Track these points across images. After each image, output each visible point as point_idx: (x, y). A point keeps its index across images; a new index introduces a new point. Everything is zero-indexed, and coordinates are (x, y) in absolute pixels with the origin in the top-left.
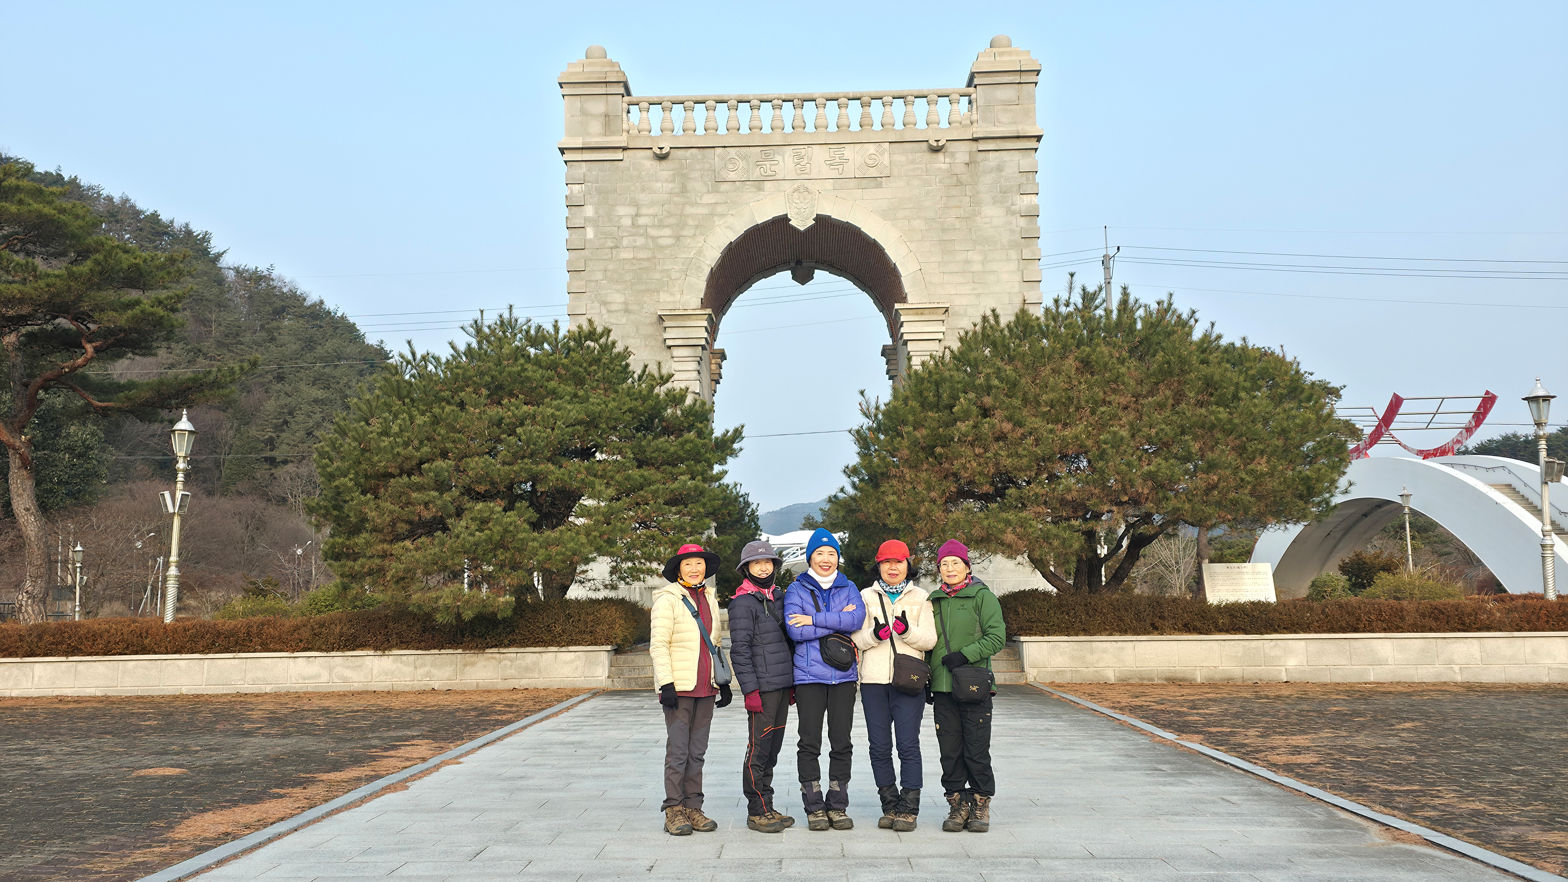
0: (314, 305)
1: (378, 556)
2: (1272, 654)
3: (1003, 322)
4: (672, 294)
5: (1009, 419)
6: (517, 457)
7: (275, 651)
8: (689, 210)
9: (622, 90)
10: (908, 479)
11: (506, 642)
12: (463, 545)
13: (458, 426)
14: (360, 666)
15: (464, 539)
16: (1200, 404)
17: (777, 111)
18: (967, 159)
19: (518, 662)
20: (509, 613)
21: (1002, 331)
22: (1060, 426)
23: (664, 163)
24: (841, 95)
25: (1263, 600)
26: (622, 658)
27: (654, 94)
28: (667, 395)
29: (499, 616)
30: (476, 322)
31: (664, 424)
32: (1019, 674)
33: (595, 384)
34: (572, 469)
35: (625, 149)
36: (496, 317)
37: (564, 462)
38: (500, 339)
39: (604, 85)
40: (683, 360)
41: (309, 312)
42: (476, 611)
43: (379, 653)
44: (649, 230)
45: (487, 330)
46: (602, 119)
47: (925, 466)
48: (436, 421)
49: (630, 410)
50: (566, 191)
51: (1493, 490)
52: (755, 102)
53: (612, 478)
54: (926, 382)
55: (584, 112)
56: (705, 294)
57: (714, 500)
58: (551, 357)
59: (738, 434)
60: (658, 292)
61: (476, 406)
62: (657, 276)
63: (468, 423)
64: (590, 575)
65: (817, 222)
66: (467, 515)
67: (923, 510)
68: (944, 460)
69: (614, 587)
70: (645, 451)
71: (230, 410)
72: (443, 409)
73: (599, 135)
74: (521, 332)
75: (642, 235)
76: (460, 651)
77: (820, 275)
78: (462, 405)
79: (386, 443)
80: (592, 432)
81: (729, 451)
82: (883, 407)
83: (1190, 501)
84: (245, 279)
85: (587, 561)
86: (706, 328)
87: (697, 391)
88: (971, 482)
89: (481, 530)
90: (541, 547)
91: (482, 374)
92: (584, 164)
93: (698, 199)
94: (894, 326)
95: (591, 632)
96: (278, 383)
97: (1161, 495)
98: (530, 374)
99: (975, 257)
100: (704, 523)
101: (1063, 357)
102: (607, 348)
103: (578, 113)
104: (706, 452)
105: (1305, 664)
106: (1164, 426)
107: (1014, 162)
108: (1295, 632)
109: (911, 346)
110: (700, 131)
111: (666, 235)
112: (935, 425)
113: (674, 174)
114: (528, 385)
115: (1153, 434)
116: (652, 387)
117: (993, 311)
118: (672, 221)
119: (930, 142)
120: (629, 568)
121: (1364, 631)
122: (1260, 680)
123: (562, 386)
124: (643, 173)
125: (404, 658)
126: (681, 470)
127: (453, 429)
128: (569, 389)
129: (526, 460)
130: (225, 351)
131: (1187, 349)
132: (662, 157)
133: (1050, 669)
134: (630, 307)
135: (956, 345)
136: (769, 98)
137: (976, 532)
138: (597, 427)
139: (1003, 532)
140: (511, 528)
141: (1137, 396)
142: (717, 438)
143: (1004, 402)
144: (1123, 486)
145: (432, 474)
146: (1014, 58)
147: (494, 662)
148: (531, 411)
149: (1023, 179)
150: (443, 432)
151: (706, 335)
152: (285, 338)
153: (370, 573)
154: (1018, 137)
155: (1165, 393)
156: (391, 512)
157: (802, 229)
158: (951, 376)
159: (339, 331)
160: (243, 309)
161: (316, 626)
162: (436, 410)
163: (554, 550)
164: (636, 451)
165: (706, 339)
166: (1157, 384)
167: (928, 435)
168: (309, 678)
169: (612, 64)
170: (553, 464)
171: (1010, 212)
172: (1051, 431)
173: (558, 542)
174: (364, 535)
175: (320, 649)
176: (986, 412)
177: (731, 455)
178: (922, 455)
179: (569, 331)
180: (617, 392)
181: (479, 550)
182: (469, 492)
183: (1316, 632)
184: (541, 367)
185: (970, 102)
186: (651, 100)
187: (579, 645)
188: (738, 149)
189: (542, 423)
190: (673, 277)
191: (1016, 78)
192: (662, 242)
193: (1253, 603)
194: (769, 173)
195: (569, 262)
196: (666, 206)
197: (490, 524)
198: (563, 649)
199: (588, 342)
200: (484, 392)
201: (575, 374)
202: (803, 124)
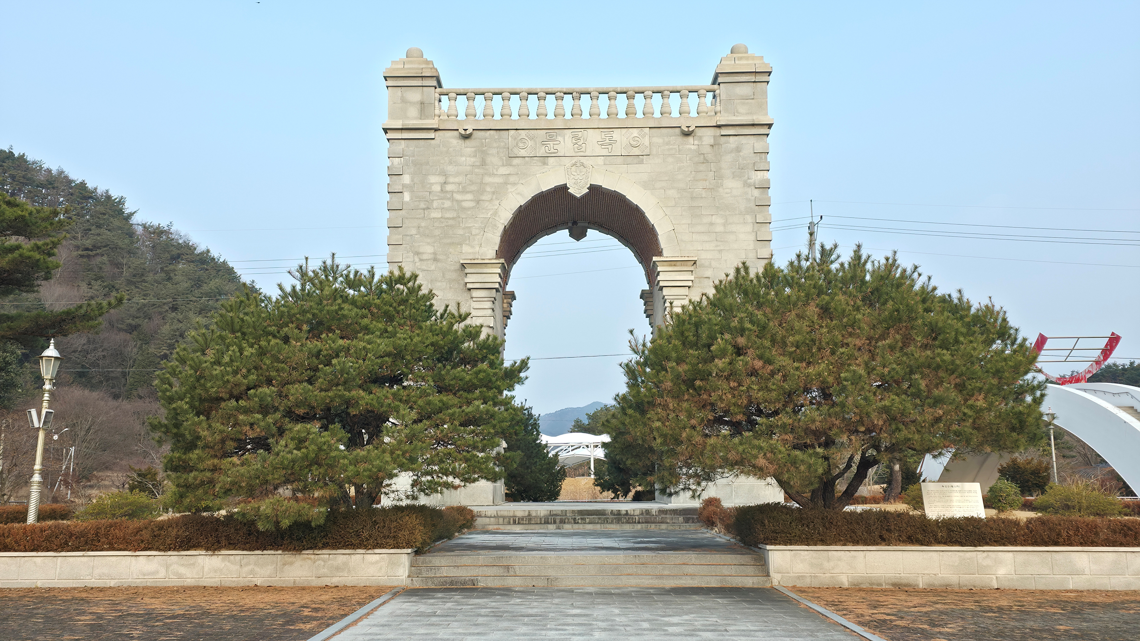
0: (202, 253)
1: (209, 470)
2: (985, 564)
3: (752, 275)
4: (473, 247)
5: (760, 357)
6: (333, 384)
7: (120, 550)
8: (488, 179)
9: (435, 83)
10: (671, 408)
11: (320, 545)
12: (282, 462)
13: (281, 357)
14: (193, 564)
15: (283, 456)
16: (925, 347)
17: (560, 101)
18: (712, 141)
19: (330, 562)
20: (322, 521)
21: (751, 281)
22: (804, 364)
23: (468, 142)
24: (611, 90)
25: (975, 516)
26: (421, 558)
27: (461, 86)
28: (464, 331)
29: (313, 524)
30: (301, 267)
31: (461, 356)
32: (765, 579)
33: (402, 321)
34: (380, 395)
35: (436, 130)
36: (320, 264)
37: (375, 389)
38: (321, 282)
39: (420, 79)
40: (480, 300)
41: (198, 258)
42: (292, 519)
43: (210, 553)
44: (455, 195)
45: (311, 274)
46: (418, 106)
47: (686, 397)
48: (262, 353)
49: (432, 344)
50: (388, 162)
51: (1121, 411)
52: (542, 94)
53: (415, 402)
54: (686, 323)
55: (404, 100)
56: (500, 247)
57: (503, 422)
58: (366, 298)
59: (524, 365)
60: (461, 245)
61: (297, 340)
62: (461, 232)
63: (291, 355)
64: (394, 487)
65: (590, 191)
66: (288, 435)
67: (684, 435)
68: (703, 392)
69: (414, 498)
70: (444, 379)
71: (135, 333)
72: (269, 342)
73: (416, 118)
74: (342, 276)
75: (449, 199)
76: (280, 552)
77: (592, 233)
78: (286, 340)
79: (217, 372)
80: (399, 362)
81: (516, 380)
82: (649, 345)
83: (919, 432)
84: (150, 233)
85: (391, 476)
86: (499, 274)
87: (492, 325)
88: (727, 412)
89: (298, 449)
90: (351, 464)
91: (304, 312)
92: (403, 141)
93: (495, 171)
94: (651, 275)
95: (394, 537)
96: (173, 312)
97: (894, 427)
98: (346, 312)
99: (718, 220)
100: (494, 442)
101: (806, 304)
102: (414, 291)
103: (399, 102)
104: (497, 380)
105: (1013, 573)
106: (895, 366)
107: (750, 145)
108: (1004, 545)
109: (665, 291)
110: (497, 117)
111: (468, 199)
112: (694, 361)
113: (476, 151)
114: (344, 321)
115: (886, 373)
116: (452, 325)
117: (744, 263)
118: (474, 188)
119: (682, 128)
120: (428, 481)
121: (1063, 545)
122: (975, 587)
123: (374, 322)
124: (451, 149)
125: (232, 557)
126: (475, 396)
127: (278, 360)
128: (380, 325)
129: (340, 388)
130: (133, 287)
131: (913, 299)
132: (466, 137)
133: (792, 575)
134: (438, 257)
135: (711, 292)
136: (553, 92)
137: (732, 456)
138: (403, 358)
139: (756, 457)
140: (325, 447)
141: (870, 339)
142: (506, 369)
143: (756, 342)
144: (861, 418)
145: (256, 399)
146: (750, 62)
147: (309, 562)
148: (346, 345)
149: (757, 158)
150: (268, 362)
151: (499, 280)
152: (178, 278)
153: (202, 483)
154: (753, 125)
155: (894, 337)
156: (221, 432)
157: (578, 196)
158: (710, 319)
159: (220, 273)
160: (149, 256)
161: (155, 529)
162: (263, 343)
163: (362, 467)
164: (436, 379)
165: (499, 283)
166: (888, 329)
167: (689, 370)
168: (149, 574)
169: (427, 62)
170: (364, 390)
171: (746, 184)
172: (797, 369)
173: (365, 460)
174: (197, 452)
175: (158, 549)
176: (739, 351)
177: (518, 383)
178: (683, 388)
179: (382, 276)
180: (421, 328)
181: (296, 466)
182: (289, 414)
183: (1022, 545)
184: (357, 307)
185: (714, 97)
186: (458, 92)
187: (383, 548)
188: (527, 131)
189: (355, 355)
190: (473, 233)
191: (752, 78)
192: (465, 204)
193: (967, 519)
194: (552, 150)
195: (389, 220)
196: (468, 176)
197: (307, 444)
198: (370, 551)
199: (398, 286)
200: (305, 327)
201: (386, 313)
202: (580, 112)
